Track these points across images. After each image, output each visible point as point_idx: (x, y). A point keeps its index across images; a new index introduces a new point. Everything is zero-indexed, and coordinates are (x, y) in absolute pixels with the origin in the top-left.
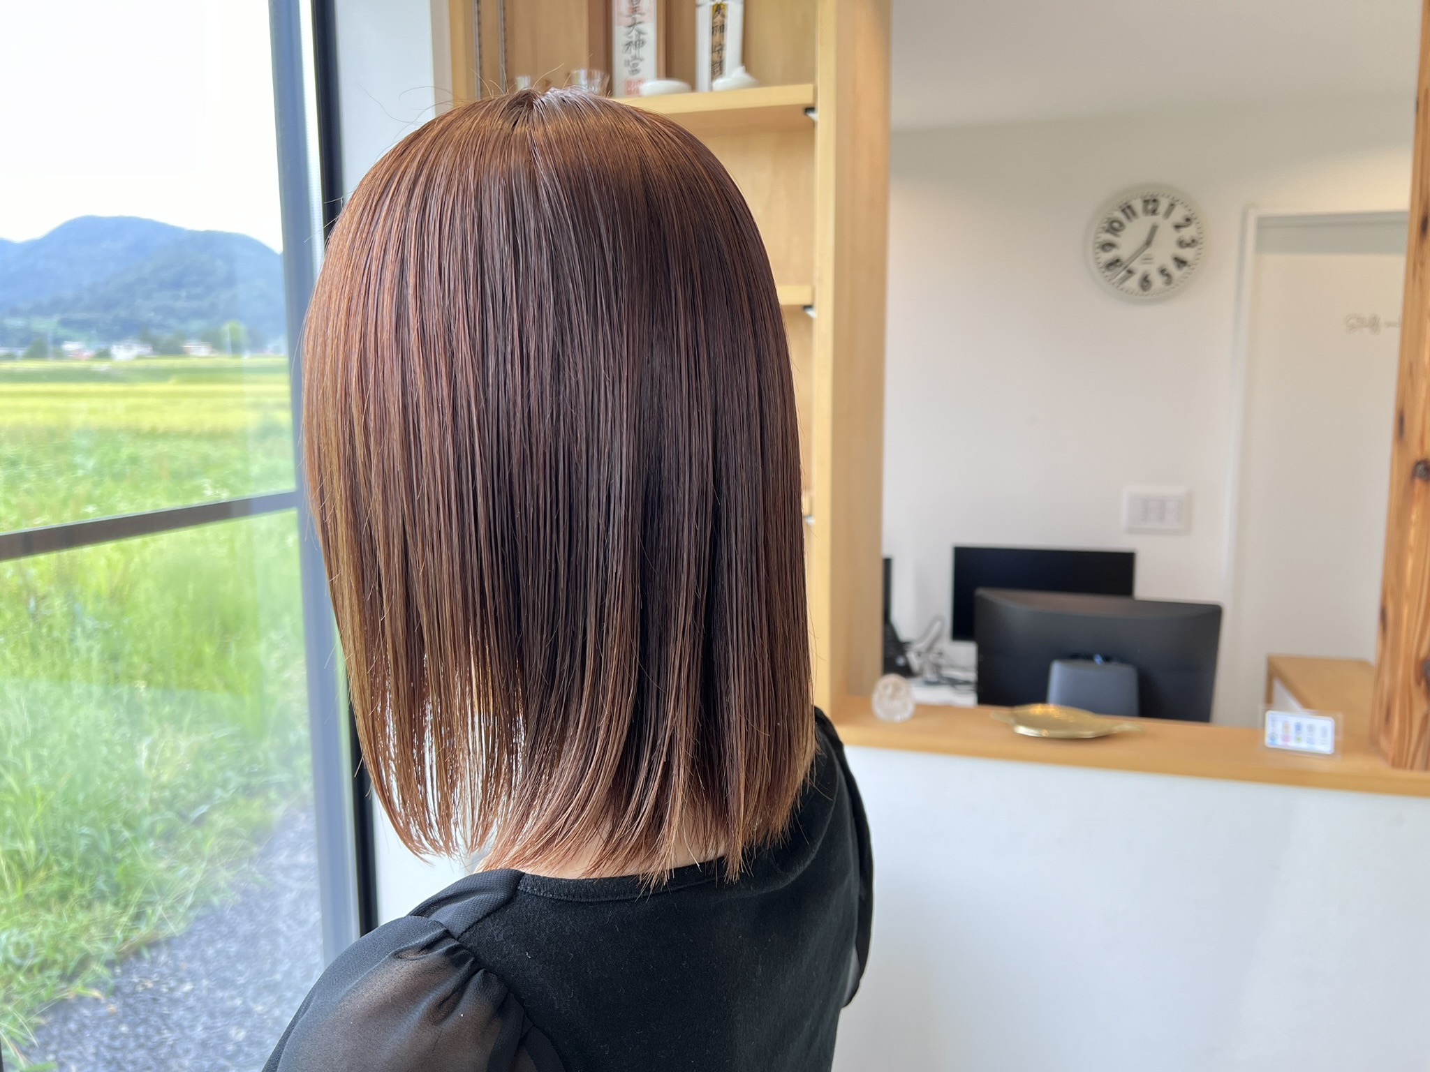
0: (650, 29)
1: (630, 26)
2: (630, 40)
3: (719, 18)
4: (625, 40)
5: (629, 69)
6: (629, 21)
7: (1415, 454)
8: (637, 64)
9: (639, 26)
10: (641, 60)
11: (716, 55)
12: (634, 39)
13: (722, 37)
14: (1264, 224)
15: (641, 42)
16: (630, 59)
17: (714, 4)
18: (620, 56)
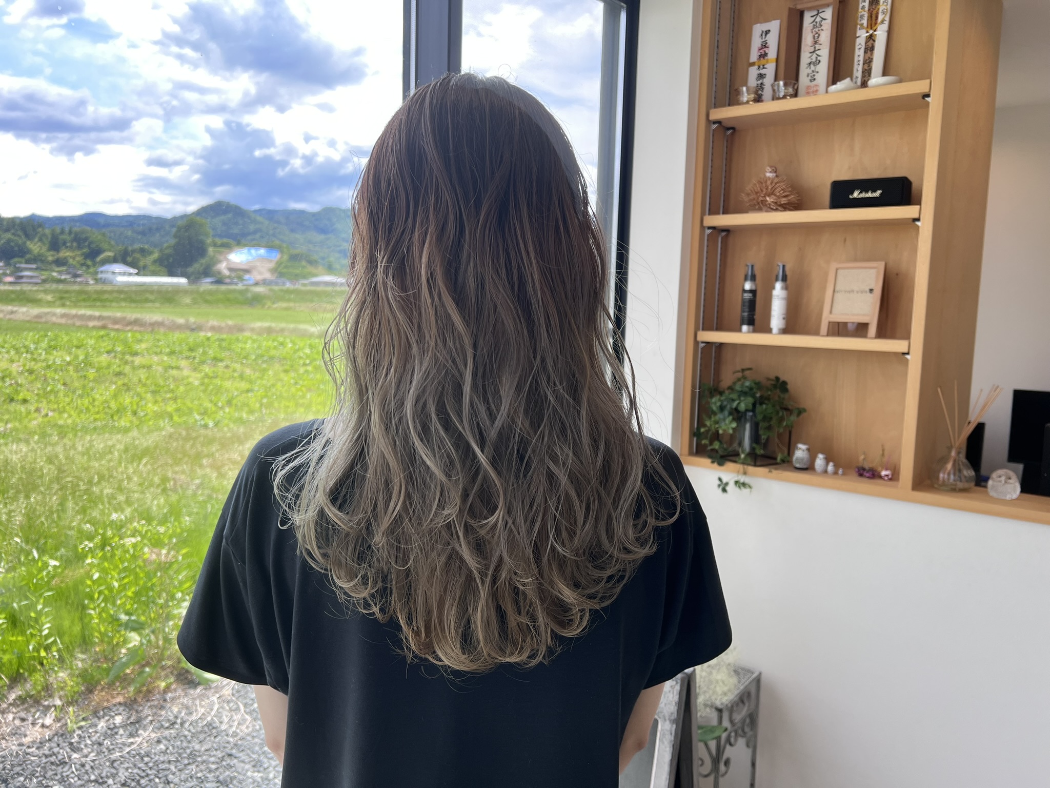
0: (825, 53)
1: (811, 53)
2: (811, 61)
3: (871, 41)
4: (809, 61)
5: (810, 78)
6: (812, 49)
8: (814, 75)
9: (818, 52)
10: (818, 72)
11: (866, 65)
12: (814, 60)
13: (872, 54)
15: (818, 61)
16: (810, 72)
17: (868, 34)
18: (804, 71)
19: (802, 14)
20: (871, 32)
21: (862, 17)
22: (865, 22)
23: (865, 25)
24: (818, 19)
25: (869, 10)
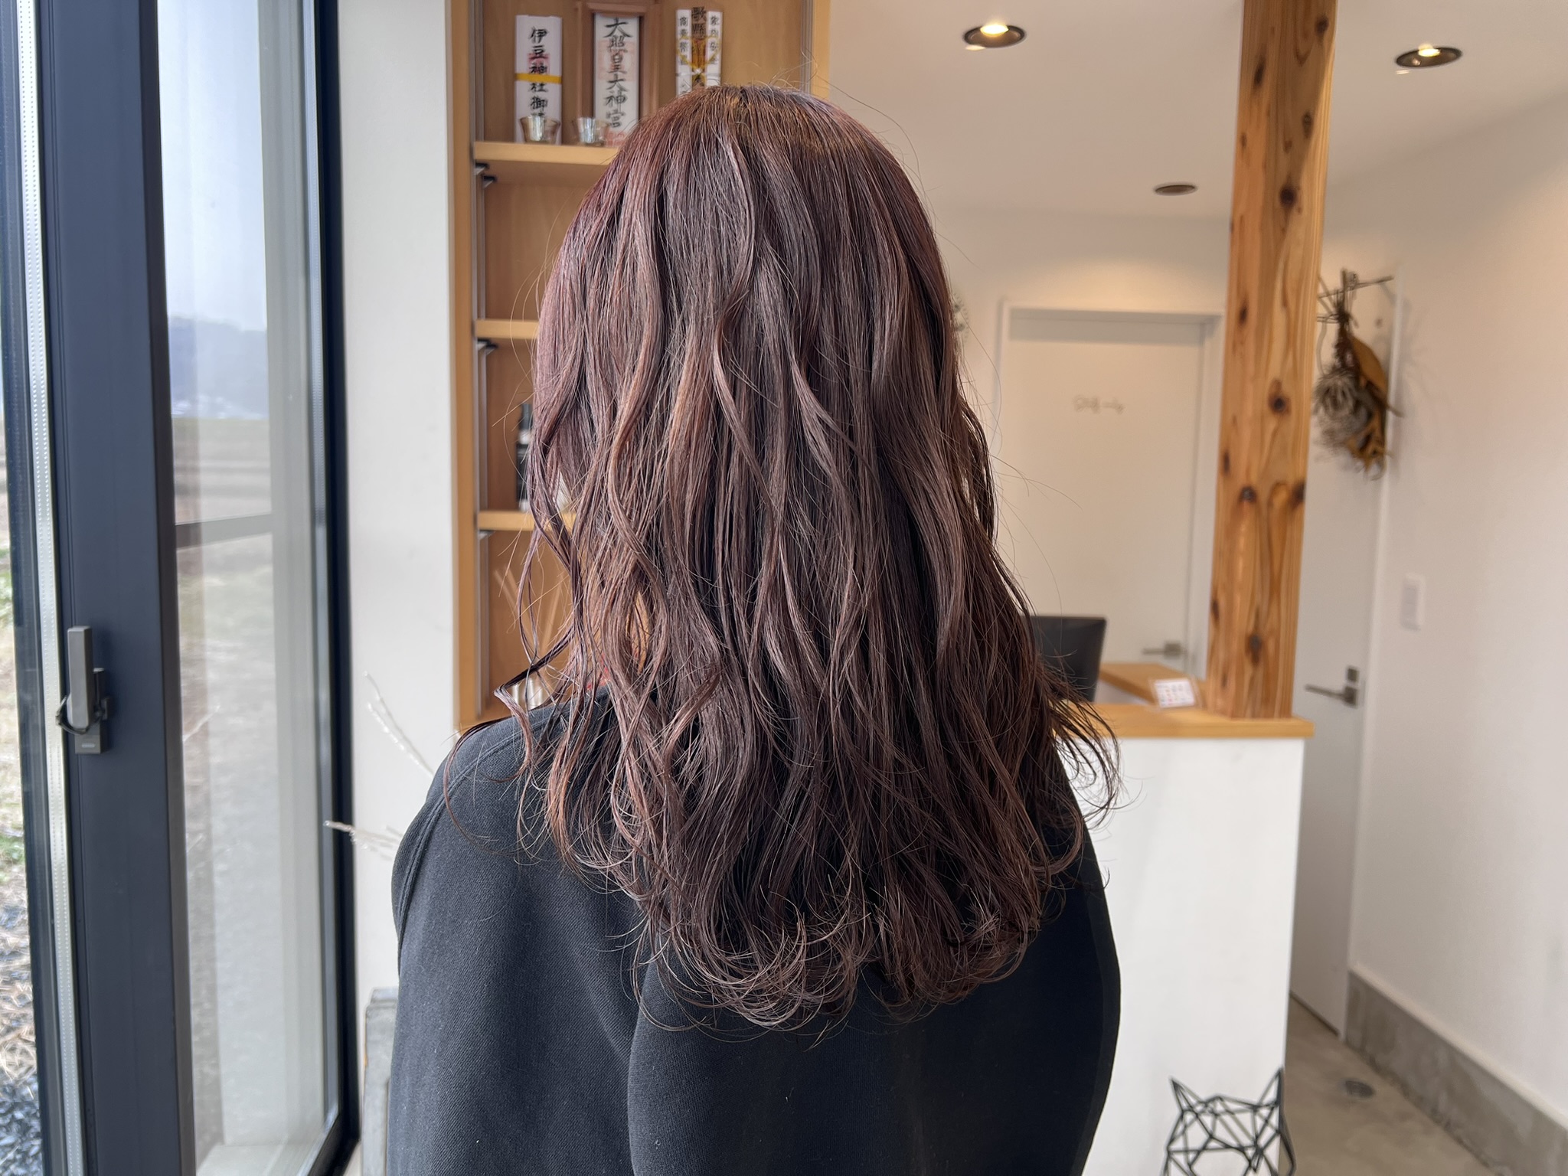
0: (631, 86)
1: (611, 82)
2: (611, 94)
4: (608, 93)
5: (611, 120)
6: (612, 78)
7: (1240, 481)
8: (618, 118)
9: (620, 83)
10: (623, 114)
12: (616, 94)
14: (1018, 315)
15: (622, 98)
16: (612, 112)
17: (693, 74)
18: (602, 108)
19: (593, 16)
20: (698, 71)
21: (683, 45)
22: (688, 53)
23: (689, 58)
24: (617, 33)
25: (693, 37)
